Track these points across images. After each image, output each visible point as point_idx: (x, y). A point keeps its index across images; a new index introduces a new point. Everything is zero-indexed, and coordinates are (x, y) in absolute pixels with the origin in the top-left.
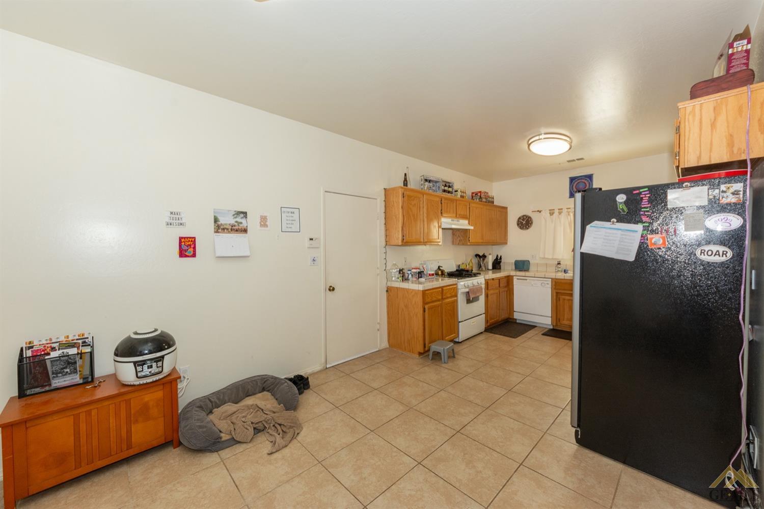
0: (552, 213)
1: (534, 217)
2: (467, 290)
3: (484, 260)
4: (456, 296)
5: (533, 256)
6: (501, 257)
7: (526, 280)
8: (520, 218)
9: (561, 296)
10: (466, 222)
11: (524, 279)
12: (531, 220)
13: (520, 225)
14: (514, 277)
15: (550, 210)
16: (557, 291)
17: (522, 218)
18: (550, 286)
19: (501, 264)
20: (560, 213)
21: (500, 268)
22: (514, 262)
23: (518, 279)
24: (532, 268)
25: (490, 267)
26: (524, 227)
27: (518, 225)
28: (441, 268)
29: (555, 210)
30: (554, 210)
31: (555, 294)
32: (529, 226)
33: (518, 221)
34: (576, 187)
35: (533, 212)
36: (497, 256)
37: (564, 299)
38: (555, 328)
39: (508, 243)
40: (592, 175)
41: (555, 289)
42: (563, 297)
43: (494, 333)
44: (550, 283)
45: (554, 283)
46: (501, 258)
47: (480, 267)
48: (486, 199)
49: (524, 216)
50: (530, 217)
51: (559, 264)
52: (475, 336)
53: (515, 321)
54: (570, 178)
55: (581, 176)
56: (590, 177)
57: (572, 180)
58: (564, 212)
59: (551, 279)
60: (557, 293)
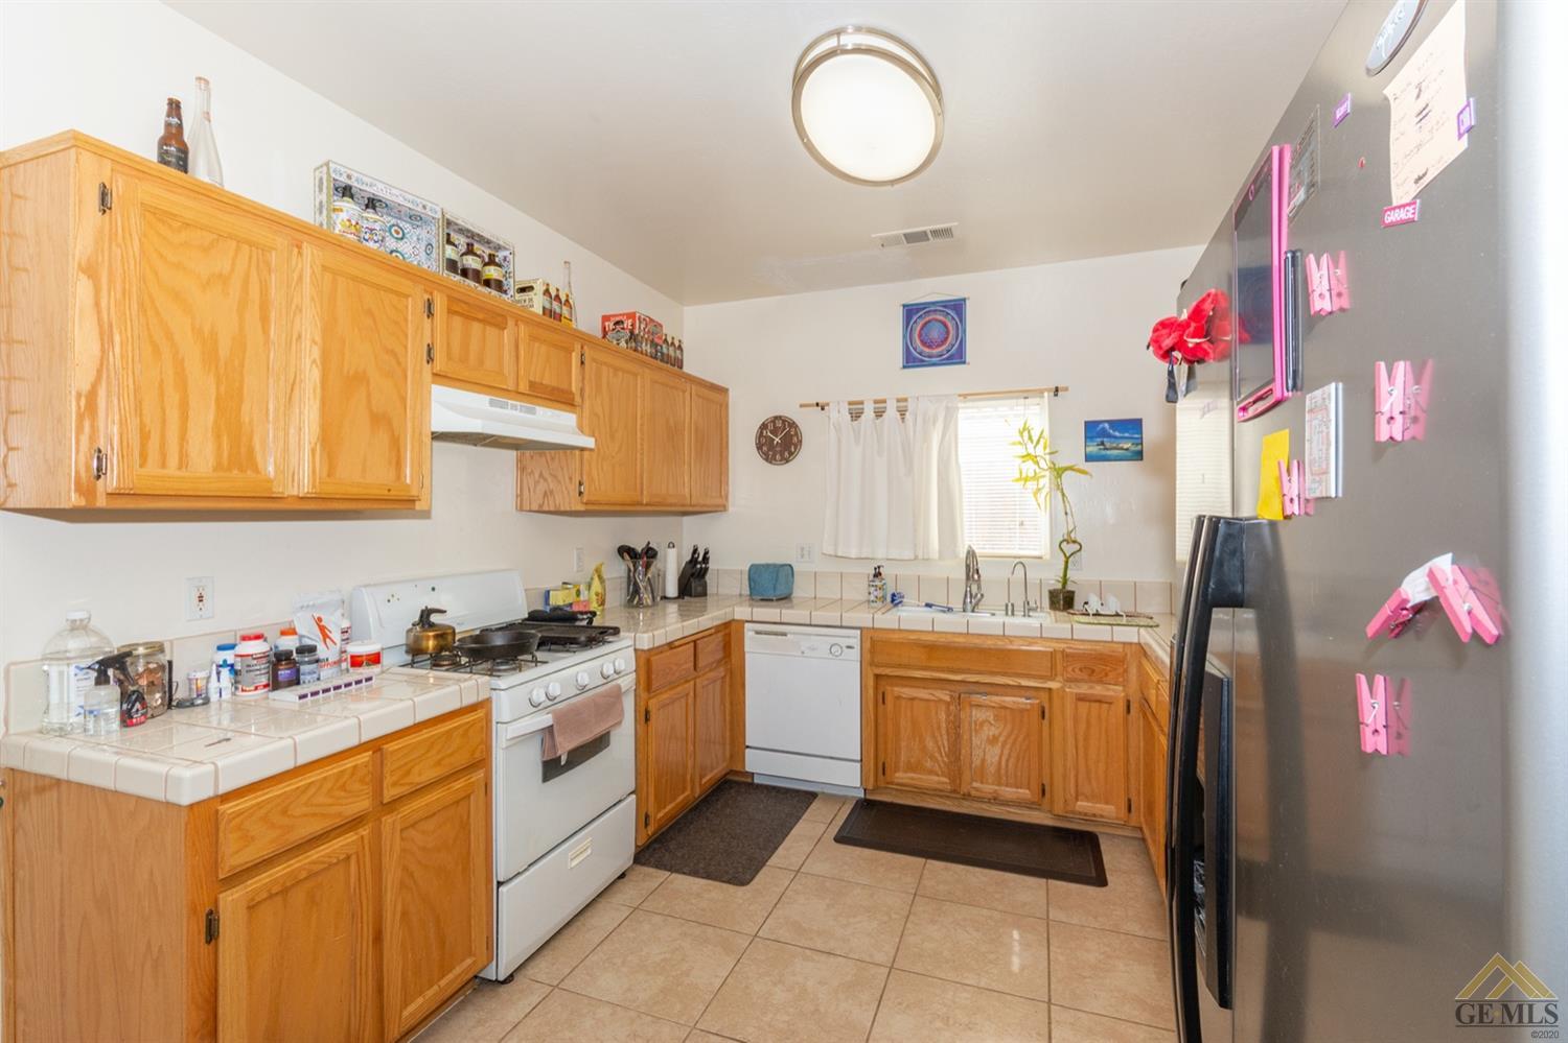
0: (856, 415)
1: (806, 422)
2: (546, 720)
3: (647, 566)
4: (481, 762)
5: (802, 549)
6: (706, 553)
7: (784, 634)
8: (764, 426)
9: (889, 688)
10: (568, 419)
11: (776, 630)
12: (796, 434)
13: (765, 448)
14: (746, 625)
15: (850, 403)
16: (879, 671)
17: (771, 427)
18: (855, 654)
19: (708, 577)
20: (879, 414)
21: (704, 594)
23: (758, 633)
24: (801, 590)
25: (672, 589)
26: (778, 457)
27: (759, 447)
28: (435, 618)
29: (866, 403)
30: (862, 403)
31: (871, 682)
32: (791, 454)
33: (760, 435)
34: (920, 335)
35: (801, 406)
36: (695, 551)
37: (898, 698)
38: (868, 797)
39: (731, 509)
40: (964, 300)
41: (872, 664)
42: (897, 690)
43: (672, 869)
44: (856, 642)
45: (868, 645)
46: (706, 559)
47: (636, 591)
48: (654, 344)
49: (776, 418)
50: (793, 425)
51: (877, 575)
52: (588, 906)
53: (749, 780)
54: (904, 306)
55: (934, 303)
56: (957, 307)
57: (910, 311)
58: (891, 412)
59: (859, 632)
60: (877, 677)
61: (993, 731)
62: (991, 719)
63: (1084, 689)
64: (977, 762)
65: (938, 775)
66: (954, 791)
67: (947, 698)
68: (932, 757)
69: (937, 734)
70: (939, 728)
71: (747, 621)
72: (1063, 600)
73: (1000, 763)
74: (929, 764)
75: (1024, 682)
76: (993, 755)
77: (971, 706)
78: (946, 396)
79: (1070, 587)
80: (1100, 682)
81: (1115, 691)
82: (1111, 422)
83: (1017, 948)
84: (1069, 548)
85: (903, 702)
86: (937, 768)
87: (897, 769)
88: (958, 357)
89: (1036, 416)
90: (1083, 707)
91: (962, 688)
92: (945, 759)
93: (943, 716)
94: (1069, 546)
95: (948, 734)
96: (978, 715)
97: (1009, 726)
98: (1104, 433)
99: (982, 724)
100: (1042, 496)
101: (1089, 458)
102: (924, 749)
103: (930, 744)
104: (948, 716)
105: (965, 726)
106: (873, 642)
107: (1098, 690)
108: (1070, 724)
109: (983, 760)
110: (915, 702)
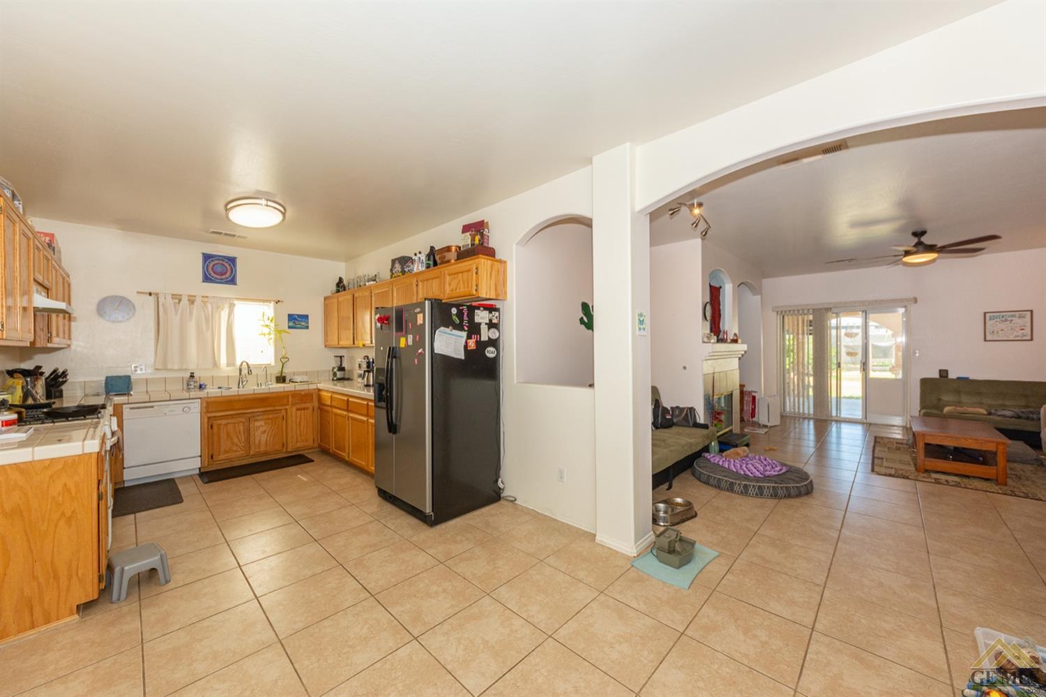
0: (177, 302)
5: (136, 367)
6: (65, 372)
7: (152, 407)
9: (214, 422)
11: (144, 406)
14: (124, 406)
15: (173, 295)
16: (209, 415)
18: (198, 410)
20: (192, 302)
22: (103, 379)
23: (131, 408)
24: (136, 388)
29: (197, 298)
30: (180, 296)
31: (206, 420)
32: (126, 317)
33: (99, 304)
34: (212, 269)
35: (137, 293)
37: (220, 425)
38: (207, 469)
40: (234, 257)
41: (208, 412)
42: (219, 422)
44: (198, 404)
45: (205, 404)
46: (64, 374)
49: (114, 296)
50: (127, 301)
51: (192, 376)
53: (122, 486)
54: (203, 254)
55: (220, 256)
56: (233, 260)
57: (207, 257)
58: (198, 301)
59: (199, 400)
60: (209, 418)
61: (264, 428)
62: (263, 424)
63: (299, 406)
64: (257, 442)
65: (239, 451)
66: (247, 456)
67: (244, 420)
68: (236, 445)
69: (239, 435)
70: (240, 432)
71: (124, 404)
72: (281, 379)
73: (267, 440)
74: (235, 448)
75: (277, 408)
76: (264, 438)
77: (255, 421)
78: (230, 298)
79: (283, 375)
80: (305, 403)
81: (307, 405)
82: (297, 315)
83: (302, 477)
84: (284, 360)
85: (222, 426)
86: (239, 450)
87: (219, 455)
88: (232, 281)
89: (269, 310)
90: (299, 412)
91: (249, 415)
92: (243, 444)
93: (242, 428)
94: (283, 360)
95: (244, 434)
96: (258, 424)
97: (270, 426)
98: (295, 319)
99: (259, 427)
100: (272, 341)
101: (289, 327)
102: (233, 443)
103: (236, 440)
104: (244, 426)
105: (252, 430)
106: (207, 403)
107: (303, 406)
108: (294, 419)
109: (260, 441)
110: (228, 426)
